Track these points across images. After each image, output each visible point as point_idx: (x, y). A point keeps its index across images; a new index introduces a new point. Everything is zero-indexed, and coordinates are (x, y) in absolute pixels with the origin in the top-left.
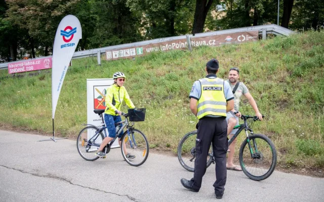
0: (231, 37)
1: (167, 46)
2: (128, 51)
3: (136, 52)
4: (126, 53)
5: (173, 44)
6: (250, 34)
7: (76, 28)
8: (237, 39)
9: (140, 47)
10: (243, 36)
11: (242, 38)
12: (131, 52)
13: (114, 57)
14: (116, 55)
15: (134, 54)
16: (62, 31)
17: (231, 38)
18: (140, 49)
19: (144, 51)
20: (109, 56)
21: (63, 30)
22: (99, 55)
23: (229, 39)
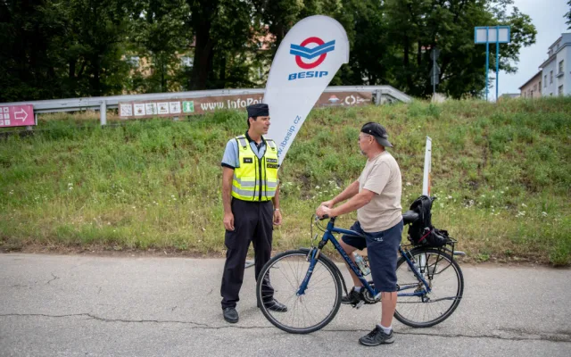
0: (337, 97)
1: (238, 101)
2: (166, 105)
3: (182, 108)
4: (162, 108)
5: (248, 99)
6: (362, 96)
7: (333, 42)
8: (344, 101)
9: (189, 100)
10: (352, 97)
11: (350, 100)
12: (172, 107)
13: (136, 114)
14: (140, 111)
15: (179, 111)
16: (293, 46)
17: (337, 99)
18: (188, 103)
19: (197, 108)
20: (125, 112)
21: (298, 43)
22: (103, 109)
23: (334, 99)
